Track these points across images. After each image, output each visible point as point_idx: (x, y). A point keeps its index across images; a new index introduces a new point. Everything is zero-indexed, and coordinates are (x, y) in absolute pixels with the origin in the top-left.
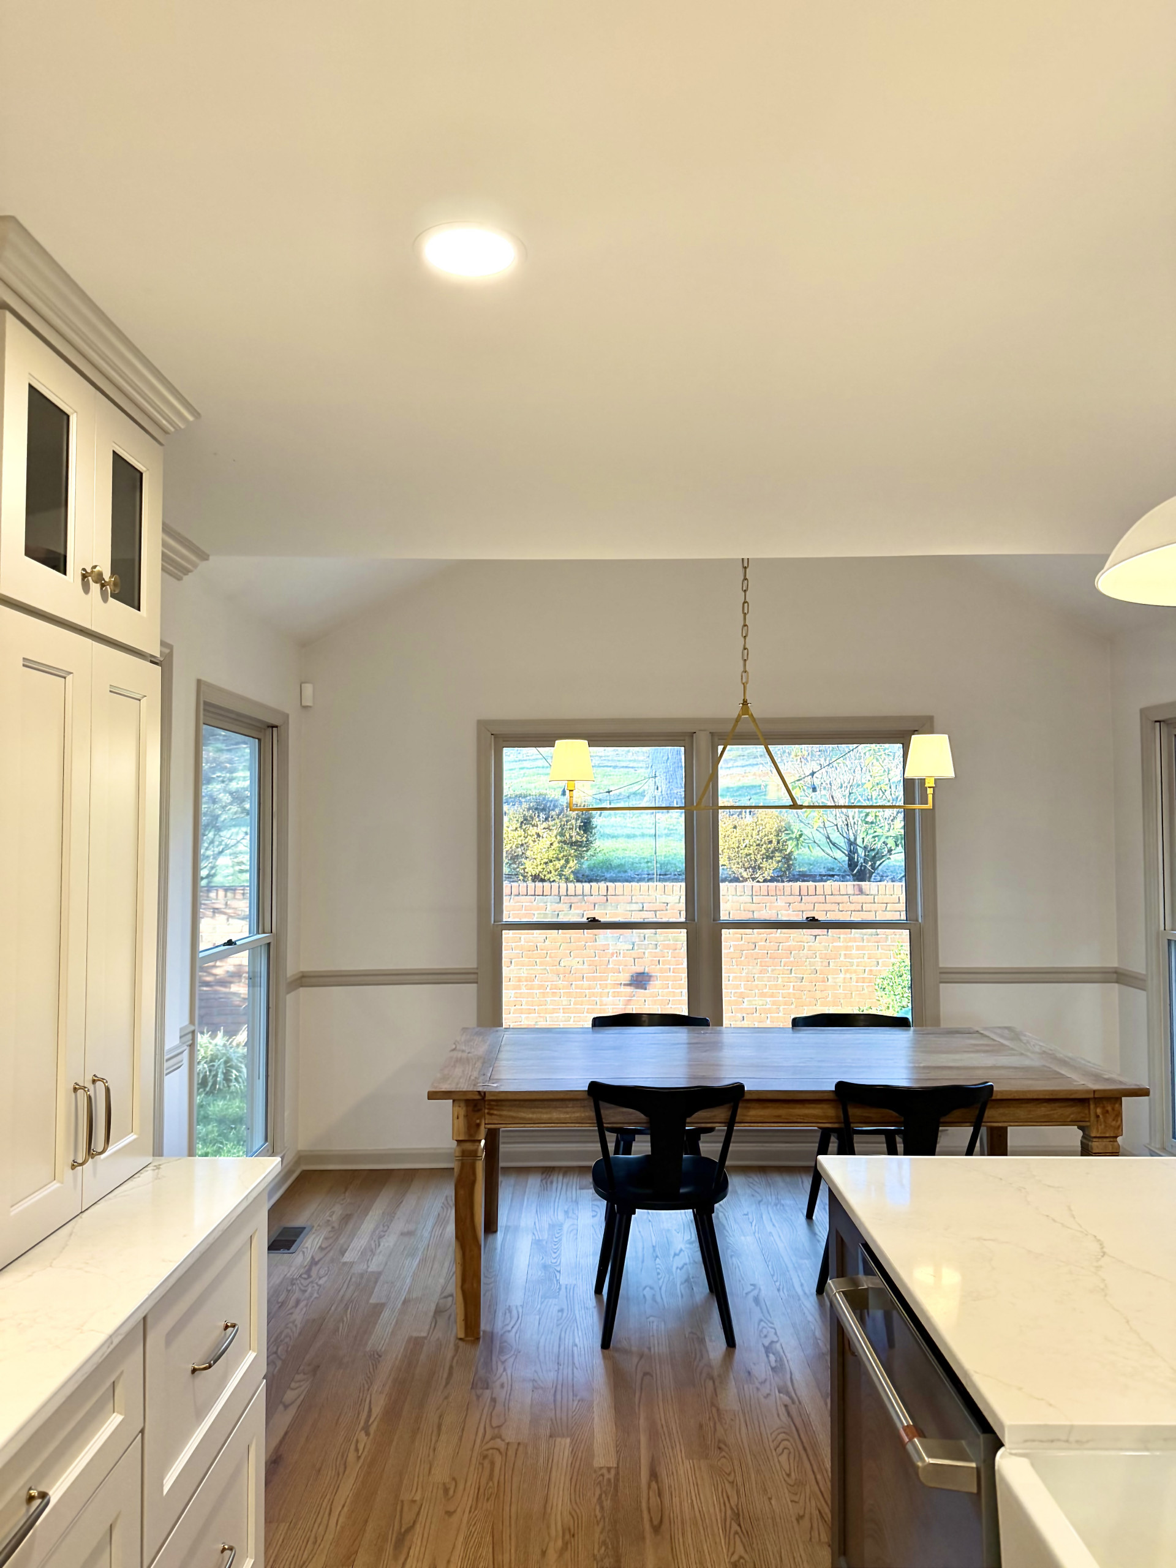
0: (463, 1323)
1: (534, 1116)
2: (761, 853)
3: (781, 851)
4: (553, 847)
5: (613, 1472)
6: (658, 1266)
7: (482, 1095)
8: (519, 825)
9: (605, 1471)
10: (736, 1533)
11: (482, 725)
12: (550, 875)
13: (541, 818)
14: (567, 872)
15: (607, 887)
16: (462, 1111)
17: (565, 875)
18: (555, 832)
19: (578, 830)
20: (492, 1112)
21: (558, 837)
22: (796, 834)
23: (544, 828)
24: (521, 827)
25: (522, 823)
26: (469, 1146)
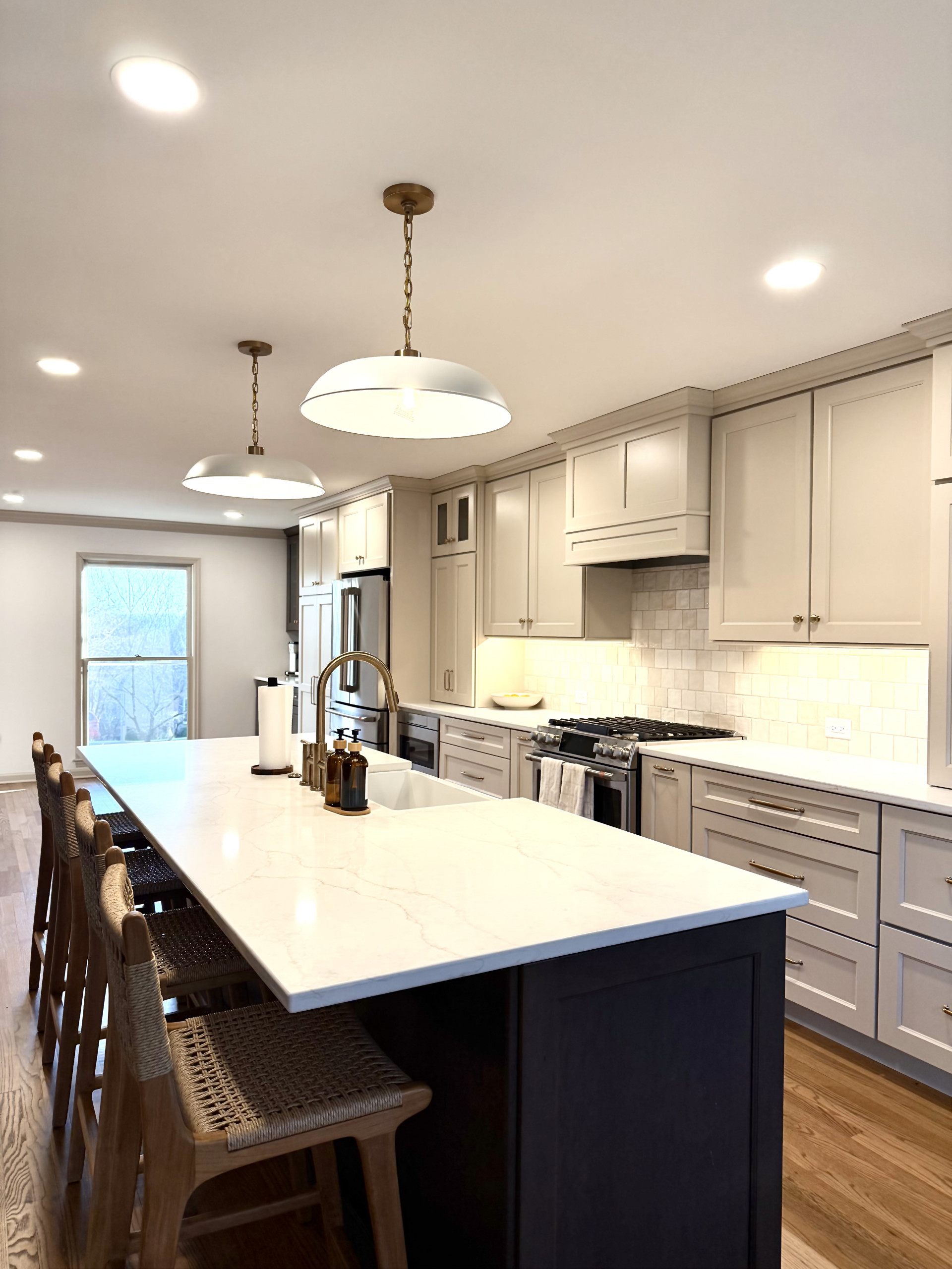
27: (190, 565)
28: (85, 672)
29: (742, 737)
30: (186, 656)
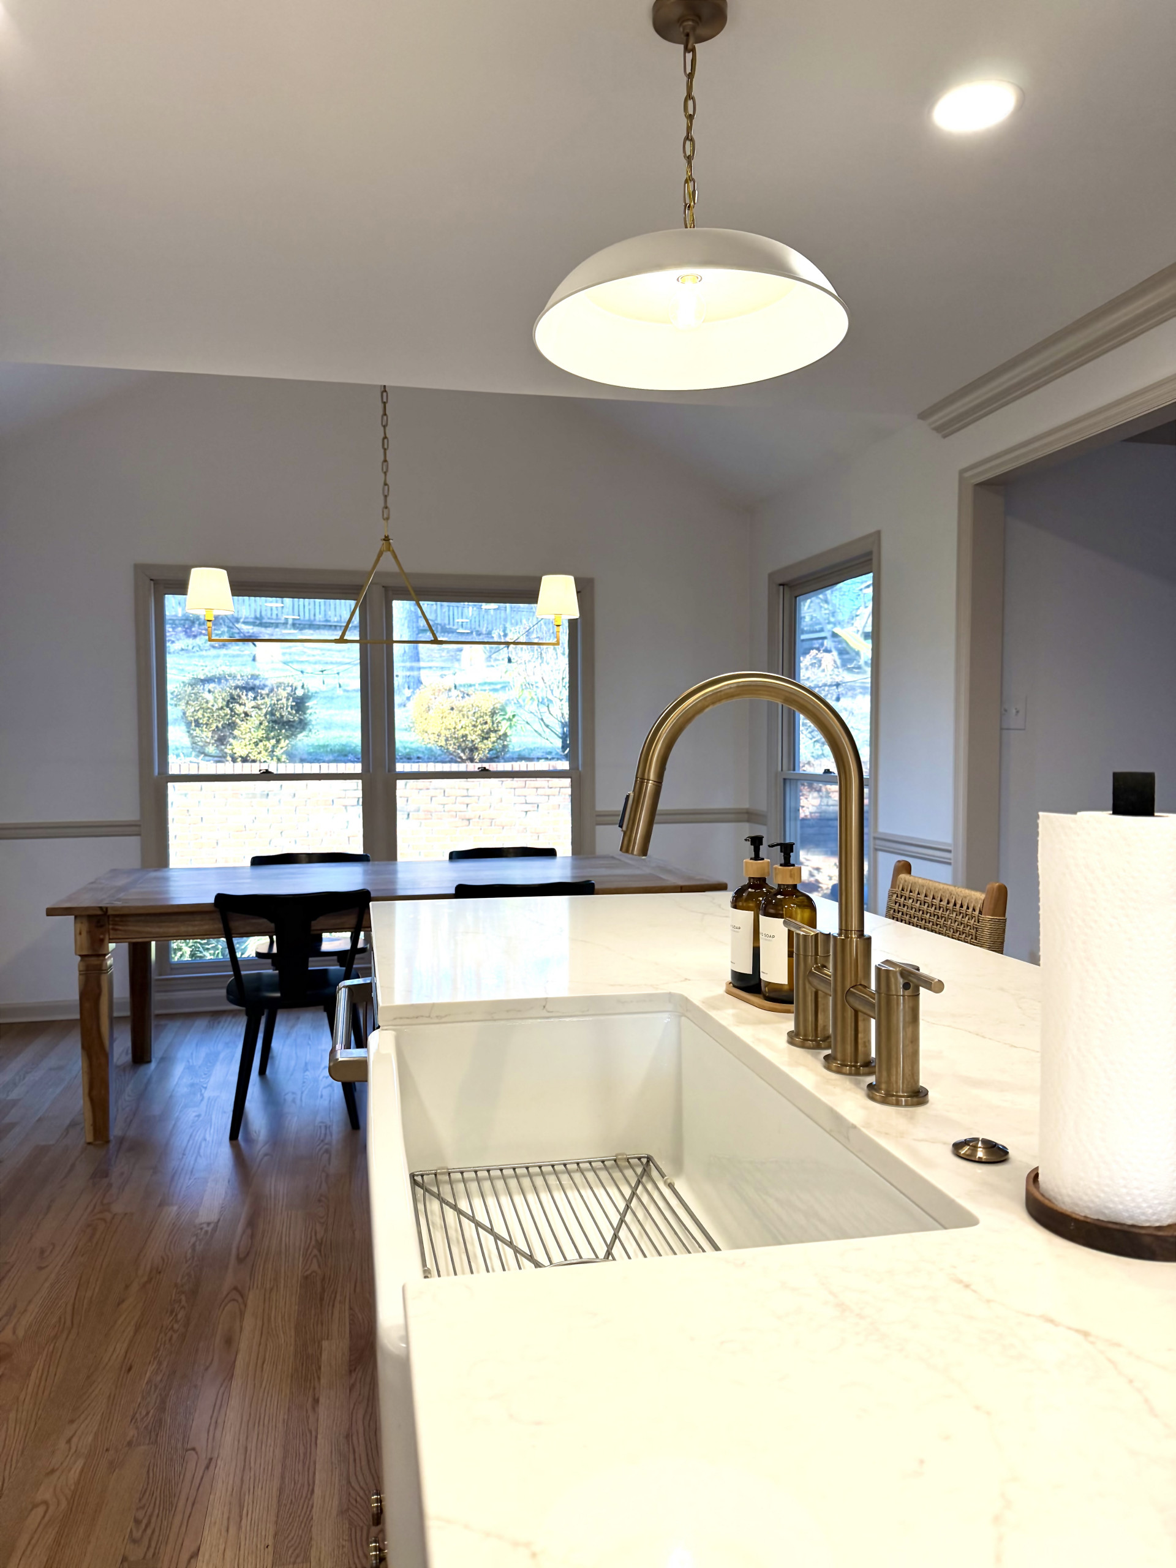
0: (92, 1128)
1: (161, 930)
2: (477, 734)
3: (495, 731)
4: (262, 727)
5: (212, 1226)
6: (306, 1077)
7: (104, 910)
8: (225, 703)
9: (205, 1226)
10: (315, 1256)
11: (140, 569)
12: (260, 756)
13: (249, 696)
14: (278, 752)
15: (320, 766)
16: (85, 927)
17: (277, 756)
18: (264, 711)
19: (289, 709)
20: (117, 927)
21: (268, 716)
22: (509, 715)
23: (252, 707)
24: (227, 706)
25: (228, 701)
26: (94, 961)
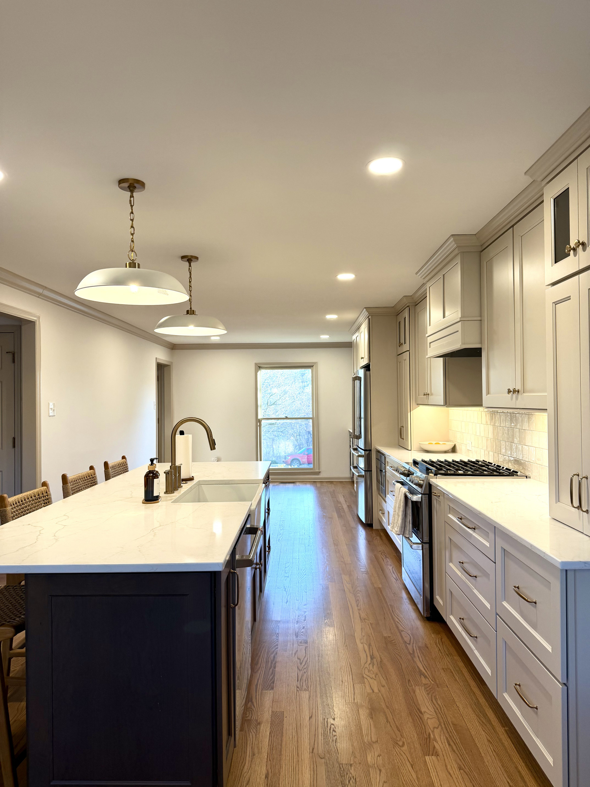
27: (313, 366)
28: (260, 426)
29: (526, 476)
30: (311, 417)
